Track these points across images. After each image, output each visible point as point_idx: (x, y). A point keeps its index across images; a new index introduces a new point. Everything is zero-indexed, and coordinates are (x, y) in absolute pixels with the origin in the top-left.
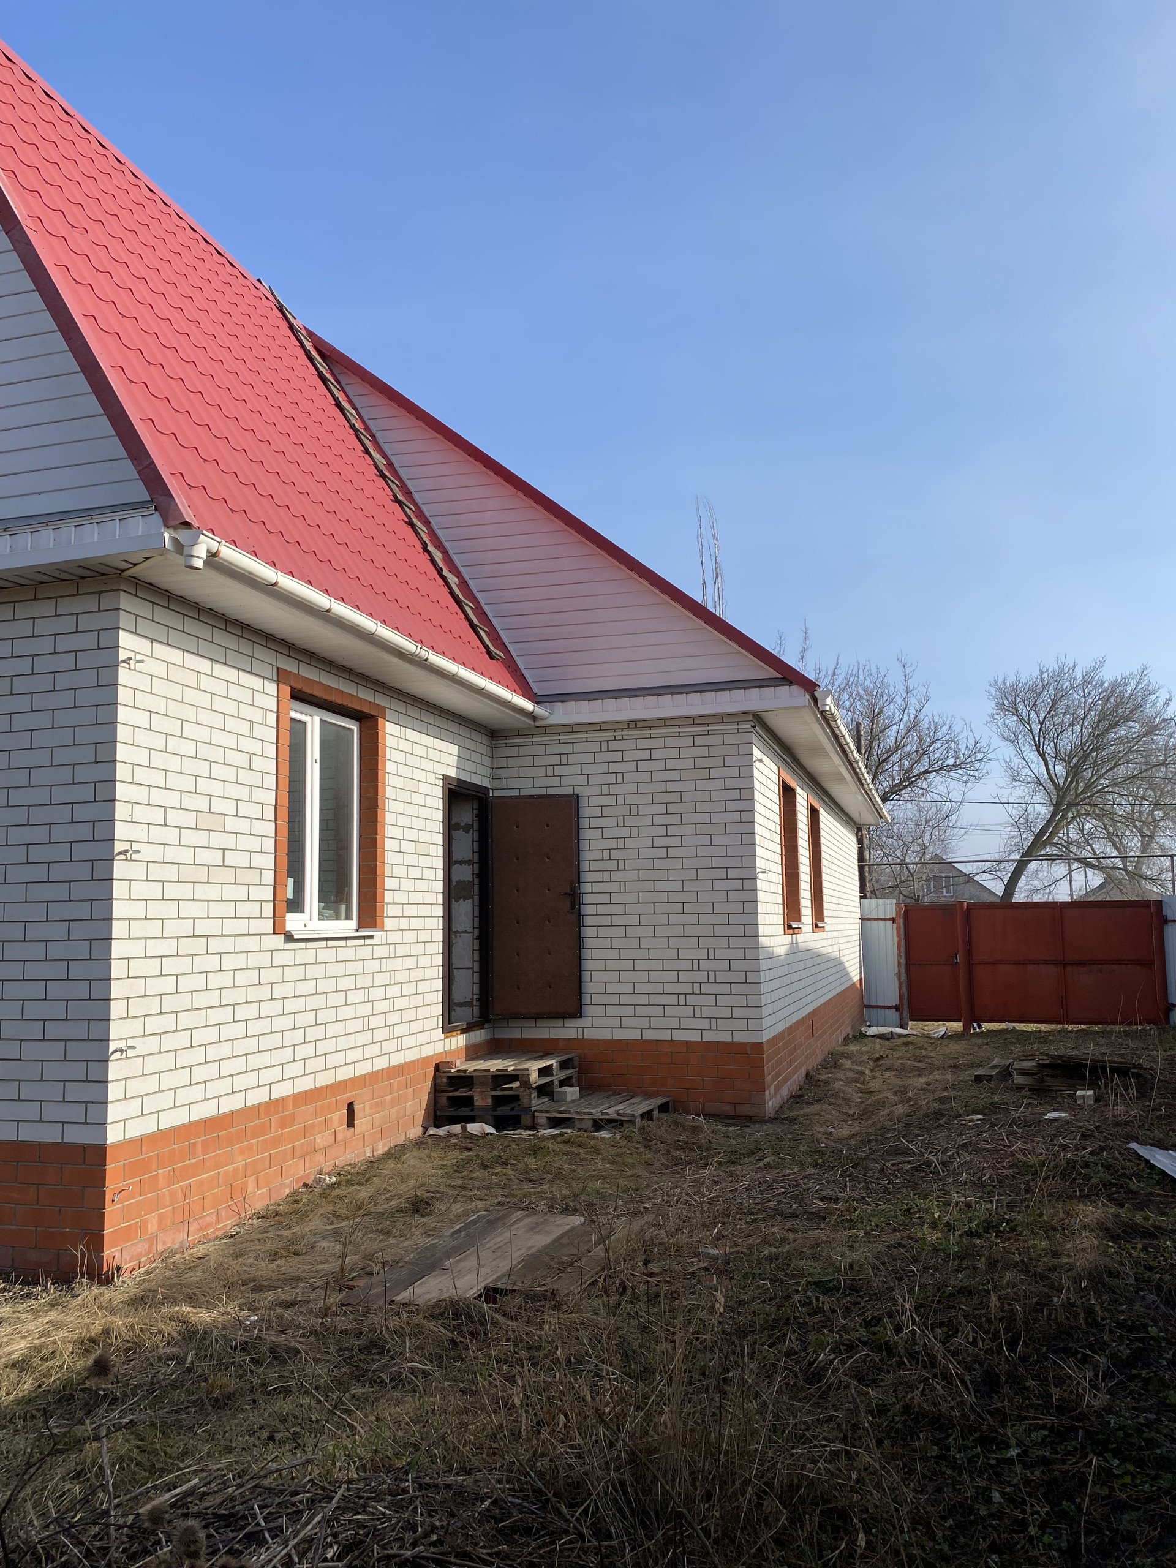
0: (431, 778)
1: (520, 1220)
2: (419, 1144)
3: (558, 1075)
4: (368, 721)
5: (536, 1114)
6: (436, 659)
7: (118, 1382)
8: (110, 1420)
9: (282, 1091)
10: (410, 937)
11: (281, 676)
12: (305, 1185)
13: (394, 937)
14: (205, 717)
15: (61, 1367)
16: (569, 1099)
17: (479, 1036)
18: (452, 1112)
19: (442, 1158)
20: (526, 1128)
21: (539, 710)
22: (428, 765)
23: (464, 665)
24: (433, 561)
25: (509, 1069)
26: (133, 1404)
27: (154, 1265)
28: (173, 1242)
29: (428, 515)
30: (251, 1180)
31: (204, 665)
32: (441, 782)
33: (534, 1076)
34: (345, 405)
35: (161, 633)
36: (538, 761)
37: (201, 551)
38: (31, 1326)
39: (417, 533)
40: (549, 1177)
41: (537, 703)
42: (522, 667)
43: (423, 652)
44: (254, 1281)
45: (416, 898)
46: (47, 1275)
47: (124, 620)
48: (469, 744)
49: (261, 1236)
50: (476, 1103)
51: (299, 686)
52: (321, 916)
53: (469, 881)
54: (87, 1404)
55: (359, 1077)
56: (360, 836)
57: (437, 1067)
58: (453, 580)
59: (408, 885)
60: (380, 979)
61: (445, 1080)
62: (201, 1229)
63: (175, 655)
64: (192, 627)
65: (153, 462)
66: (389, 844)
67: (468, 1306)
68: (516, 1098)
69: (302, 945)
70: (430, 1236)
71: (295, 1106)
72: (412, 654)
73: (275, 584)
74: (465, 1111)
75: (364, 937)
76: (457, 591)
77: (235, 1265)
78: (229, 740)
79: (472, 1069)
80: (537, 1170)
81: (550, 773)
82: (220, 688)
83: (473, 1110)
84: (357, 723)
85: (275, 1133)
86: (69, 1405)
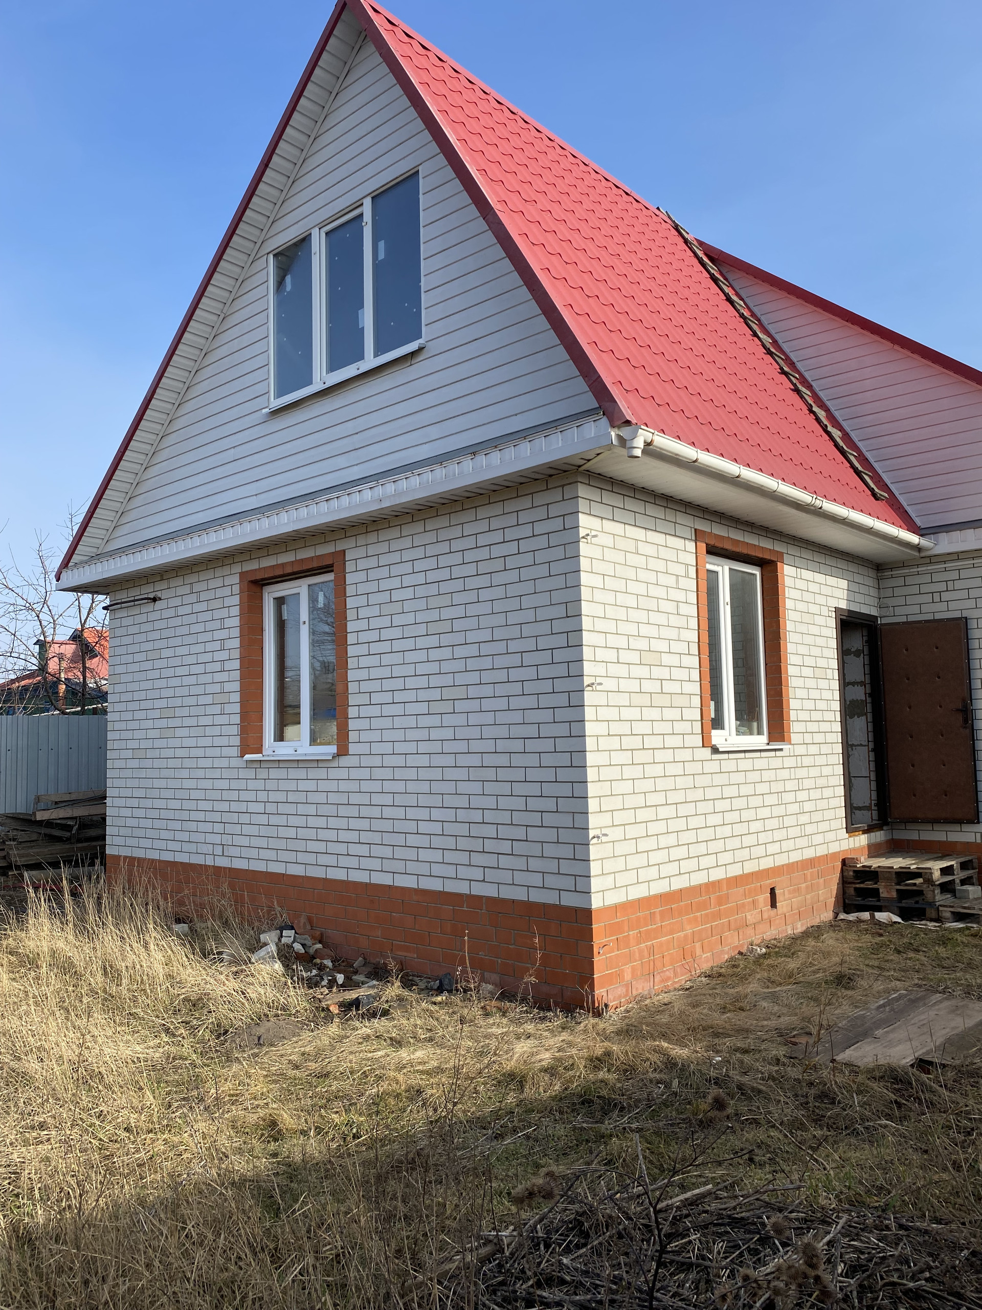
0: (825, 611)
1: (940, 1002)
2: (834, 925)
3: (959, 875)
4: (769, 566)
5: (941, 908)
6: (829, 507)
7: (623, 1095)
8: (622, 1124)
9: (717, 875)
10: (813, 749)
11: (698, 536)
12: (740, 953)
13: (800, 750)
14: (643, 575)
15: (579, 1077)
16: (971, 897)
17: (879, 836)
18: (859, 901)
19: (857, 941)
20: (931, 920)
21: (924, 542)
22: (821, 600)
23: (853, 508)
24: (818, 420)
25: (912, 867)
26: (637, 1113)
27: (631, 1005)
28: (643, 989)
29: (810, 380)
30: (698, 945)
31: (639, 533)
32: (834, 613)
33: (936, 875)
34: (734, 298)
35: (607, 511)
36: (924, 589)
37: (639, 443)
38: (551, 1042)
39: (802, 397)
40: (961, 966)
41: (922, 535)
42: (904, 504)
43: (818, 501)
44: (712, 1028)
45: (816, 716)
46: (556, 1004)
47: (582, 505)
48: (858, 578)
49: (711, 992)
50: (882, 895)
51: (712, 542)
52: (738, 733)
53: (861, 700)
54: (602, 1108)
55: (778, 867)
56: (766, 665)
57: (844, 862)
58: (836, 434)
59: (809, 705)
60: (790, 785)
61: (851, 873)
62: (663, 981)
63: (618, 528)
64: (631, 504)
65: (600, 376)
66: (791, 670)
67: (906, 1073)
68: (920, 893)
69: (725, 756)
70: (856, 1007)
71: (728, 889)
72: (808, 505)
73: (696, 461)
74: (872, 901)
75: (775, 750)
76: (841, 444)
77: (695, 1014)
78: (660, 592)
79: (877, 865)
80: (948, 958)
81: (937, 599)
82: (650, 550)
83: (879, 901)
84: (759, 568)
85: (714, 909)
86: (590, 1107)
